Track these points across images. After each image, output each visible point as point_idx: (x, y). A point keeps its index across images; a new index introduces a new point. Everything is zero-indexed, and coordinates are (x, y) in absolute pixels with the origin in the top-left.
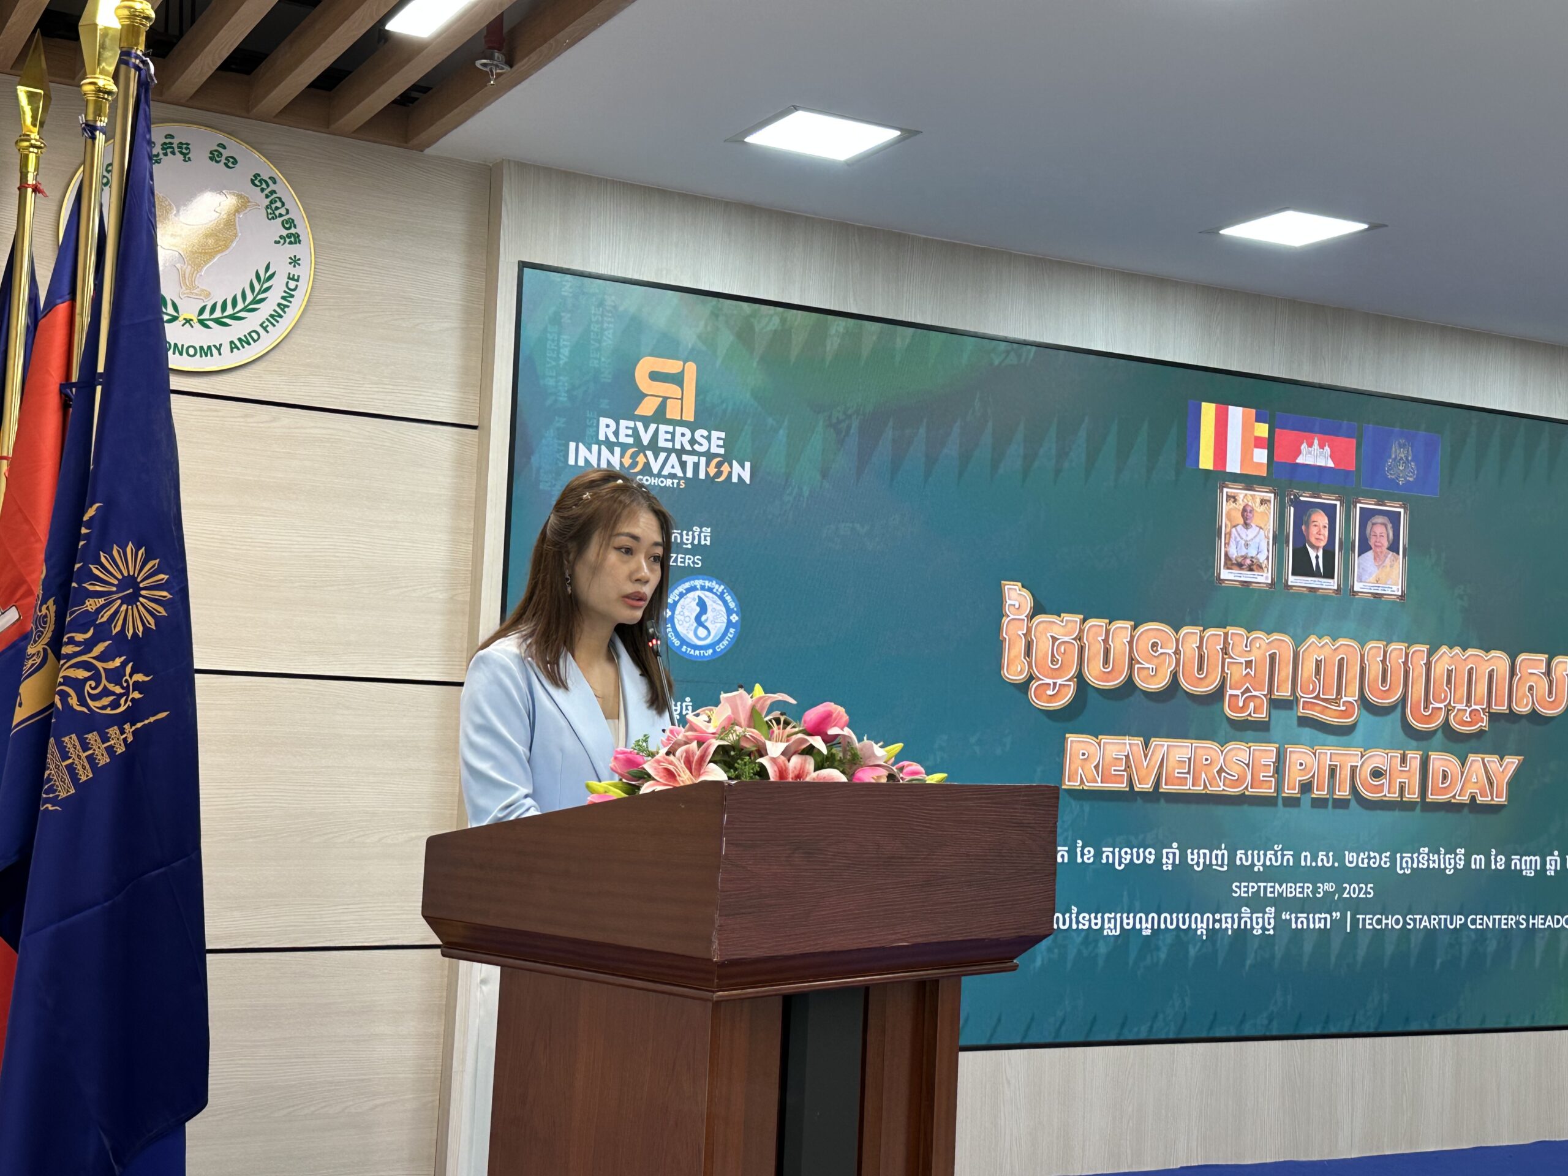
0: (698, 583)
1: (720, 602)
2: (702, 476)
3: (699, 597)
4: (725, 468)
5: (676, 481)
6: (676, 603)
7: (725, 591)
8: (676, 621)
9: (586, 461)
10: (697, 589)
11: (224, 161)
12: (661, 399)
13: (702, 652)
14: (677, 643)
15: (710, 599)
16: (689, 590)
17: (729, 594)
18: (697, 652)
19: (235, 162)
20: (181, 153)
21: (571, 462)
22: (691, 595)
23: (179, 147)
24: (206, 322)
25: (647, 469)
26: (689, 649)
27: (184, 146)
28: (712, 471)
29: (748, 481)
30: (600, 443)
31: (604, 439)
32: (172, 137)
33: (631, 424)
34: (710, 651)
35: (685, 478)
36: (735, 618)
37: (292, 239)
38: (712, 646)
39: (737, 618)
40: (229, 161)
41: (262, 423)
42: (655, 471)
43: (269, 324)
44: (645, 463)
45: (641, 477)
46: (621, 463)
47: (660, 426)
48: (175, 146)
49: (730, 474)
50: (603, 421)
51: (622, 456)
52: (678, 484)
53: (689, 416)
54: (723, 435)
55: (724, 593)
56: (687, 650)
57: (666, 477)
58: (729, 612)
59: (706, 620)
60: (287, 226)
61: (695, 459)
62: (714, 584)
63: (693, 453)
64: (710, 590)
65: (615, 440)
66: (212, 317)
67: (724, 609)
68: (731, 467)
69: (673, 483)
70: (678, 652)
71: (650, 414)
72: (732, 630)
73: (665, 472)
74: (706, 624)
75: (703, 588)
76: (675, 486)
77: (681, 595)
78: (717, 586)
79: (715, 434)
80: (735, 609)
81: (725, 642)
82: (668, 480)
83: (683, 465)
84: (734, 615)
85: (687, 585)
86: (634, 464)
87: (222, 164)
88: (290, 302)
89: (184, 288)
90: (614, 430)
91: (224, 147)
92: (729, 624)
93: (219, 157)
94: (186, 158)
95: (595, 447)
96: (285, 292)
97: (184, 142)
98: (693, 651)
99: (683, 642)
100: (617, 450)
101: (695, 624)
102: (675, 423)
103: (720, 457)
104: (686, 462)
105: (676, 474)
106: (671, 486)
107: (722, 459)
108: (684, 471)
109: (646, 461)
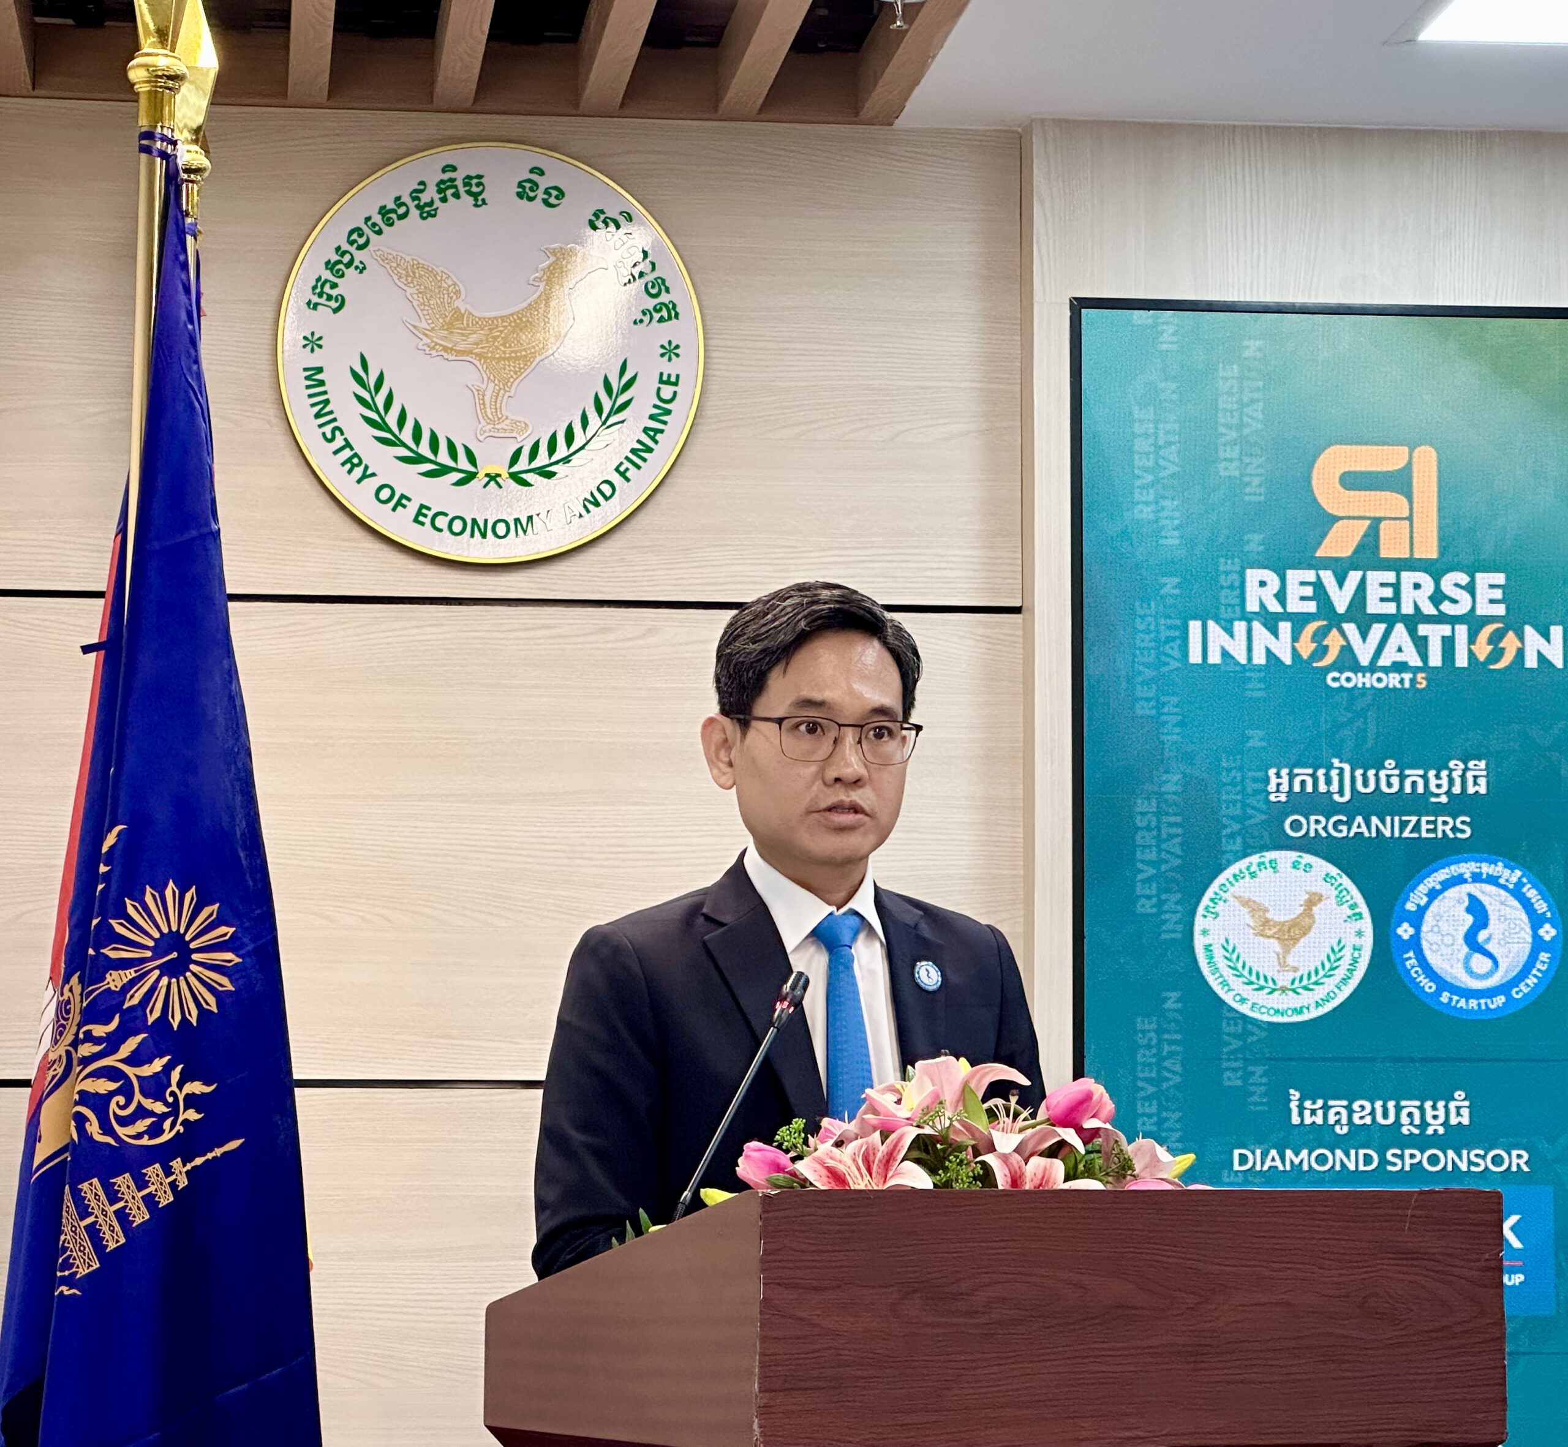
0: (1467, 868)
1: (1516, 904)
2: (1461, 660)
3: (1470, 895)
4: (1510, 643)
5: (1407, 677)
6: (1422, 911)
7: (1524, 880)
8: (1425, 945)
9: (1225, 654)
10: (1465, 881)
11: (541, 195)
12: (1368, 522)
13: (1482, 1001)
14: (1429, 987)
15: (1487, 894)
16: (1447, 885)
17: (1534, 886)
18: (1473, 1003)
19: (561, 194)
20: (469, 193)
21: (1195, 657)
22: (1452, 893)
23: (465, 185)
24: (523, 476)
25: (1348, 660)
26: (1455, 998)
27: (474, 181)
28: (1483, 650)
29: (1559, 664)
30: (1248, 618)
31: (1257, 609)
32: (454, 169)
33: (1310, 576)
34: (1501, 1000)
35: (1425, 668)
36: (1548, 932)
37: (665, 313)
38: (1504, 989)
39: (1553, 932)
40: (550, 195)
41: (629, 640)
42: (1365, 661)
43: (630, 466)
44: (1342, 647)
45: (1336, 674)
46: (1295, 651)
47: (1369, 573)
48: (459, 183)
49: (1520, 653)
50: (1253, 576)
51: (1295, 638)
52: (1413, 681)
53: (1429, 550)
54: (1500, 578)
55: (1524, 885)
56: (1451, 999)
57: (1386, 670)
58: (1536, 921)
59: (1489, 939)
60: (654, 291)
61: (1446, 630)
62: (1497, 868)
63: (1441, 619)
64: (1493, 880)
65: (1280, 610)
66: (534, 465)
67: (1524, 917)
68: (1521, 639)
69: (1402, 681)
70: (1432, 1004)
71: (1347, 552)
72: (1544, 956)
73: (1384, 661)
74: (1489, 947)
75: (1477, 878)
76: (1407, 685)
77: (1433, 895)
78: (1507, 872)
79: (1483, 579)
80: (1549, 915)
81: (1531, 981)
82: (1391, 675)
83: (1421, 644)
84: (1547, 926)
85: (1442, 875)
86: (1322, 651)
87: (539, 200)
88: (665, 423)
89: (483, 423)
90: (1275, 592)
91: (542, 173)
92: (1538, 945)
93: (532, 190)
94: (478, 200)
95: (1240, 627)
96: (655, 406)
97: (473, 174)
98: (1463, 1000)
99: (1443, 984)
100: (1285, 628)
101: (1465, 949)
102: (1399, 566)
103: (1498, 622)
104: (1425, 638)
105: (1406, 663)
106: (1399, 686)
107: (1501, 625)
108: (1424, 655)
109: (1344, 643)
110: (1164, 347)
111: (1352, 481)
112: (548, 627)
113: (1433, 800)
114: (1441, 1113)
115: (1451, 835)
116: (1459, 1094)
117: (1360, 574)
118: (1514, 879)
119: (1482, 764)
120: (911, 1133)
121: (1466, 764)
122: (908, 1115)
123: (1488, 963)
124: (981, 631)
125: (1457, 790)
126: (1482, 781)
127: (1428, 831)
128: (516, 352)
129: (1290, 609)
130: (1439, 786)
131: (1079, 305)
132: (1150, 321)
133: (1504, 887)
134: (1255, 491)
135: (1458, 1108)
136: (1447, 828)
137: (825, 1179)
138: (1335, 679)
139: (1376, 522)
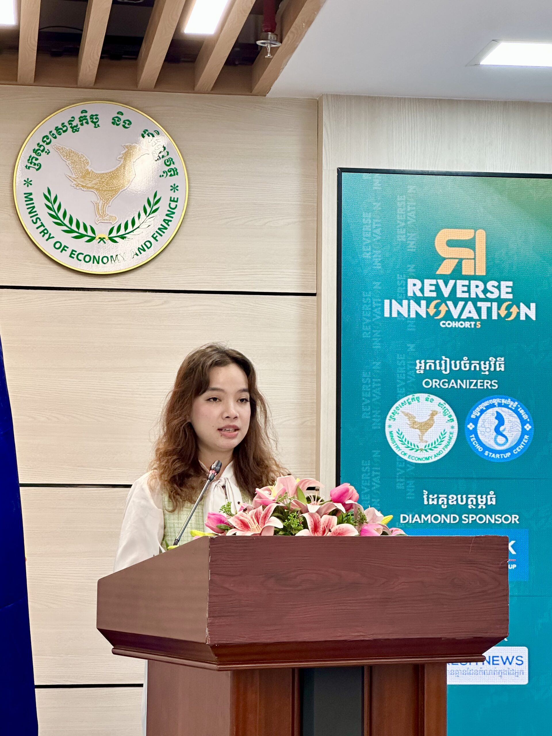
0: (496, 401)
1: (515, 415)
2: (495, 317)
3: (497, 412)
4: (514, 310)
5: (473, 323)
6: (478, 418)
7: (519, 406)
8: (479, 432)
9: (399, 313)
10: (495, 406)
11: (122, 123)
12: (457, 261)
13: (501, 455)
14: (480, 449)
15: (505, 412)
16: (488, 407)
17: (523, 409)
18: (498, 456)
19: (130, 123)
20: (92, 122)
21: (387, 314)
22: (490, 411)
23: (91, 118)
24: (114, 238)
25: (448, 316)
26: (491, 453)
27: (94, 117)
28: (503, 313)
29: (534, 318)
30: (408, 299)
31: (412, 295)
32: (86, 112)
33: (434, 282)
34: (508, 454)
35: (480, 320)
36: (528, 427)
37: (172, 172)
38: (510, 450)
39: (530, 427)
40: (125, 123)
41: (157, 306)
42: (456, 316)
43: (158, 235)
44: (447, 311)
45: (444, 322)
46: (427, 313)
47: (458, 281)
48: (88, 118)
49: (518, 314)
50: (410, 282)
51: (428, 307)
52: (475, 325)
53: (481, 271)
54: (510, 284)
55: (519, 408)
56: (489, 454)
57: (464, 320)
58: (523, 422)
59: (504, 430)
60: (168, 164)
61: (488, 304)
62: (509, 402)
63: (487, 300)
64: (506, 406)
65: (421, 295)
66: (118, 234)
67: (519, 421)
68: (519, 308)
69: (471, 325)
70: (482, 456)
71: (448, 272)
72: (526, 437)
73: (464, 317)
74: (504, 433)
75: (500, 405)
76: (473, 326)
77: (482, 412)
78: (512, 403)
79: (504, 284)
80: (528, 420)
81: (521, 447)
82: (466, 323)
83: (478, 310)
84: (528, 425)
85: (486, 404)
86: (438, 313)
87: (121, 126)
88: (172, 217)
89: (98, 216)
90: (420, 288)
91: (122, 114)
92: (524, 432)
93: (118, 121)
94: (96, 124)
95: (405, 302)
96: (168, 211)
97: (94, 114)
98: (494, 454)
99: (486, 448)
100: (423, 303)
101: (495, 434)
102: (469, 278)
103: (509, 301)
104: (480, 308)
105: (472, 318)
106: (469, 327)
107: (511, 303)
108: (479, 313)
109: (447, 309)
110: (376, 188)
111: (451, 244)
112: (124, 300)
113: (483, 373)
114: (484, 500)
115: (490, 388)
116: (492, 492)
117: (454, 281)
118: (515, 406)
119: (503, 359)
120: (275, 505)
121: (496, 358)
122: (274, 499)
123: (504, 439)
124: (300, 303)
125: (492, 369)
126: (503, 366)
127: (481, 386)
128: (112, 188)
129: (426, 295)
130: (485, 368)
131: (341, 171)
132: (370, 178)
133: (511, 409)
134: (412, 247)
135: (491, 498)
136: (488, 385)
137: (240, 525)
138: (444, 324)
139: (461, 260)
